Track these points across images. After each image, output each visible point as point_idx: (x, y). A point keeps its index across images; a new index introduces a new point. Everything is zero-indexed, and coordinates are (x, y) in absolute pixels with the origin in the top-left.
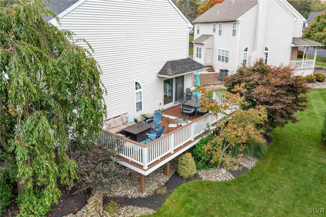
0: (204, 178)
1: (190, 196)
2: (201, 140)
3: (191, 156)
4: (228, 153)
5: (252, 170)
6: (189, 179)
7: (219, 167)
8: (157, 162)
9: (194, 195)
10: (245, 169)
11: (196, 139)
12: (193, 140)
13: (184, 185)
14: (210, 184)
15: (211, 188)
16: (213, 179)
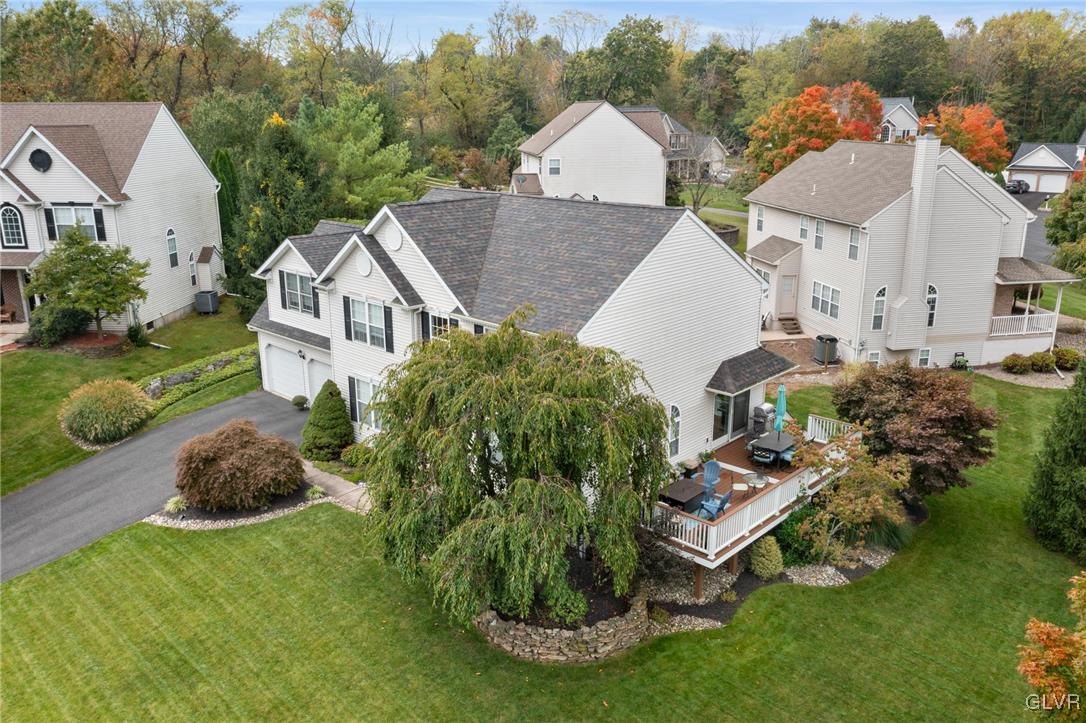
0: (796, 579)
1: (777, 606)
2: (791, 515)
3: (774, 541)
4: (838, 539)
5: (882, 570)
6: (770, 581)
7: (821, 563)
8: (726, 549)
9: (782, 605)
10: (868, 568)
11: (782, 512)
12: (778, 514)
13: (763, 589)
14: (806, 590)
15: (809, 596)
16: (812, 583)
